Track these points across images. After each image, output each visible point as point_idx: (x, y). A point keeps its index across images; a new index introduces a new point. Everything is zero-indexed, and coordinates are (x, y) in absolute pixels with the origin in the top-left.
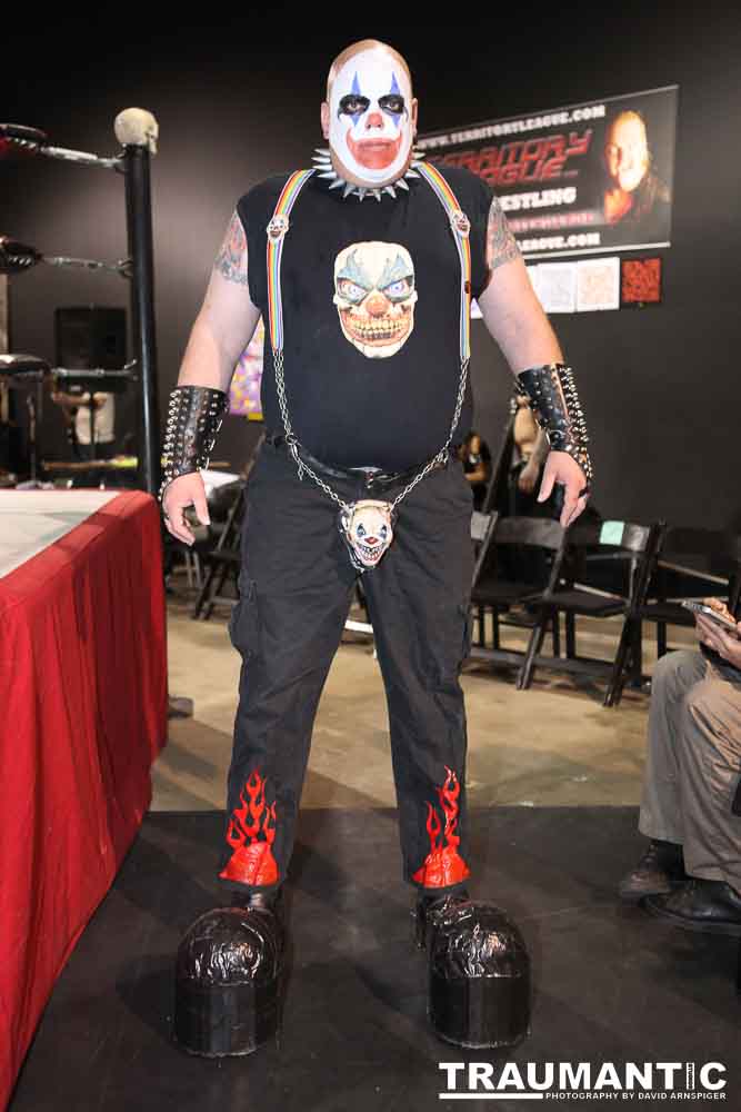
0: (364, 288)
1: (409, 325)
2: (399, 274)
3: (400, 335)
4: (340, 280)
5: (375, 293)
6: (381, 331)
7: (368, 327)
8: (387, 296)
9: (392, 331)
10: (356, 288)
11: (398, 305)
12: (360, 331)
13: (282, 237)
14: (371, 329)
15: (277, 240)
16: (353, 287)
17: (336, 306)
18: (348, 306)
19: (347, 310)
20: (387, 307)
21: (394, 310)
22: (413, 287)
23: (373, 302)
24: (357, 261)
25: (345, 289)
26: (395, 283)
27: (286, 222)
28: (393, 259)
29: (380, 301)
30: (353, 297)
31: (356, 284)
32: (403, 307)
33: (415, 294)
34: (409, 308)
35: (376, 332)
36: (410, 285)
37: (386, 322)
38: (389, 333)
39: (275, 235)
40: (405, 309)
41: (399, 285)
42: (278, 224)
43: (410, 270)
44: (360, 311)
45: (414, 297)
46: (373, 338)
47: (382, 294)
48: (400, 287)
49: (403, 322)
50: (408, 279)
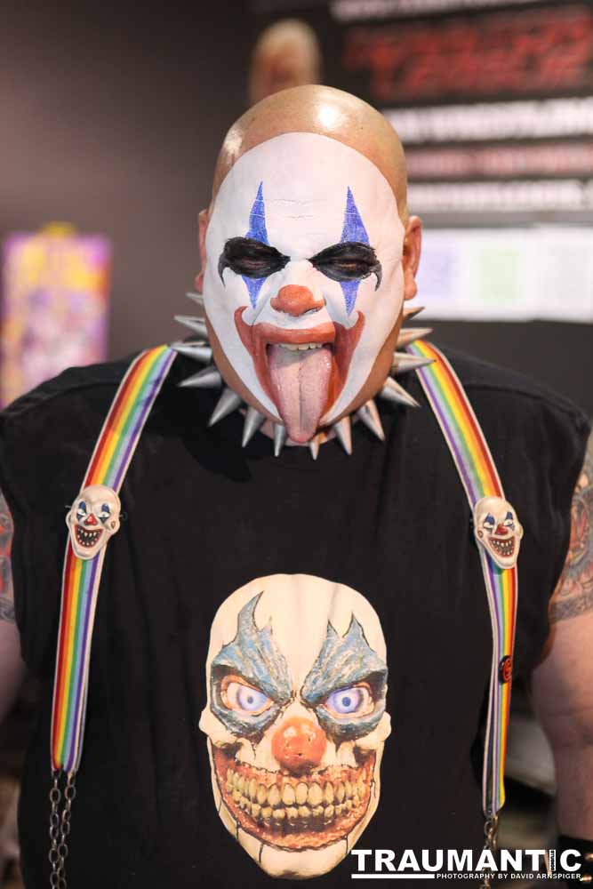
0: (272, 696)
1: (367, 798)
2: (355, 666)
3: (346, 823)
4: (221, 671)
5: (296, 710)
6: (305, 811)
7: (274, 799)
8: (323, 721)
9: (329, 811)
10: (255, 695)
11: (347, 748)
12: (256, 808)
13: (101, 546)
14: (282, 805)
15: (90, 552)
16: (248, 692)
17: (205, 736)
18: (231, 739)
19: (230, 751)
20: (321, 749)
21: (337, 758)
22: (383, 702)
23: (291, 733)
24: (261, 623)
25: (229, 697)
26: (343, 688)
27: (115, 506)
28: (341, 626)
29: (305, 729)
30: (244, 717)
31: (254, 684)
32: (357, 751)
33: (387, 718)
34: (372, 753)
35: (292, 812)
36: (375, 698)
37: (316, 789)
38: (322, 817)
39: (87, 539)
40: (362, 757)
41: (351, 694)
42: (96, 510)
43: (377, 657)
44: (258, 756)
45: (385, 727)
46: (286, 827)
47: (310, 716)
48: (354, 701)
49: (357, 789)
50: (373, 680)
